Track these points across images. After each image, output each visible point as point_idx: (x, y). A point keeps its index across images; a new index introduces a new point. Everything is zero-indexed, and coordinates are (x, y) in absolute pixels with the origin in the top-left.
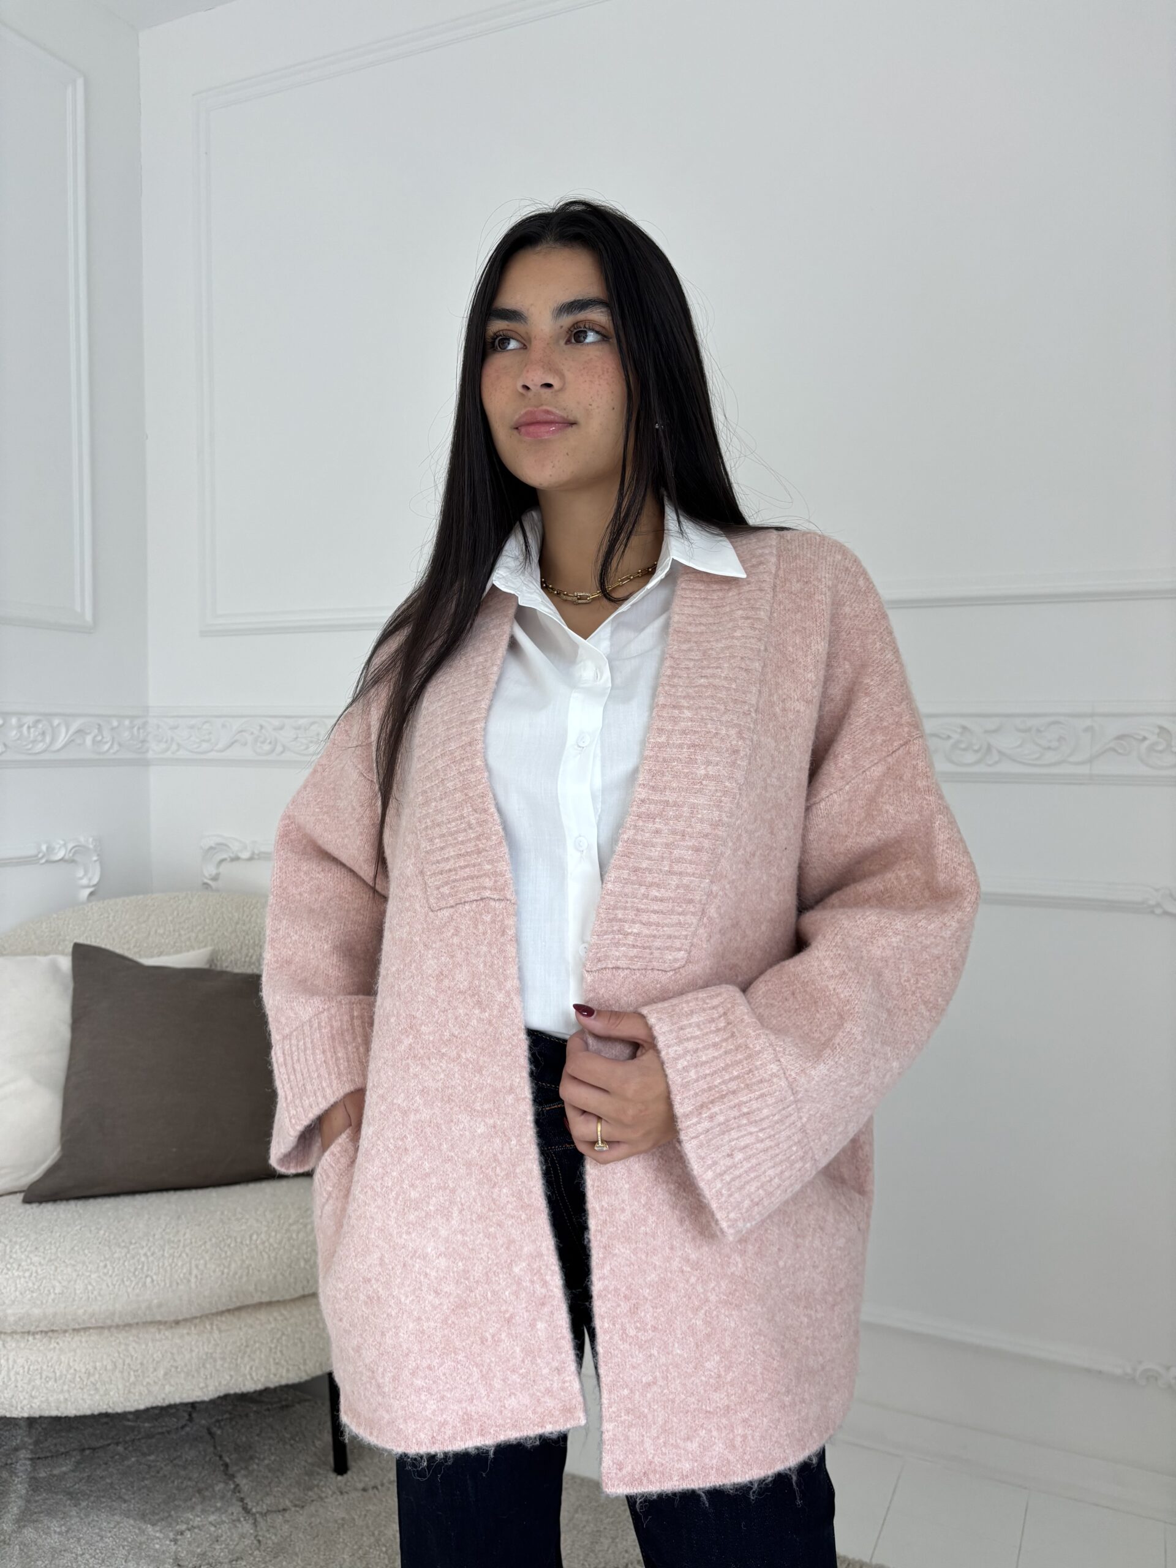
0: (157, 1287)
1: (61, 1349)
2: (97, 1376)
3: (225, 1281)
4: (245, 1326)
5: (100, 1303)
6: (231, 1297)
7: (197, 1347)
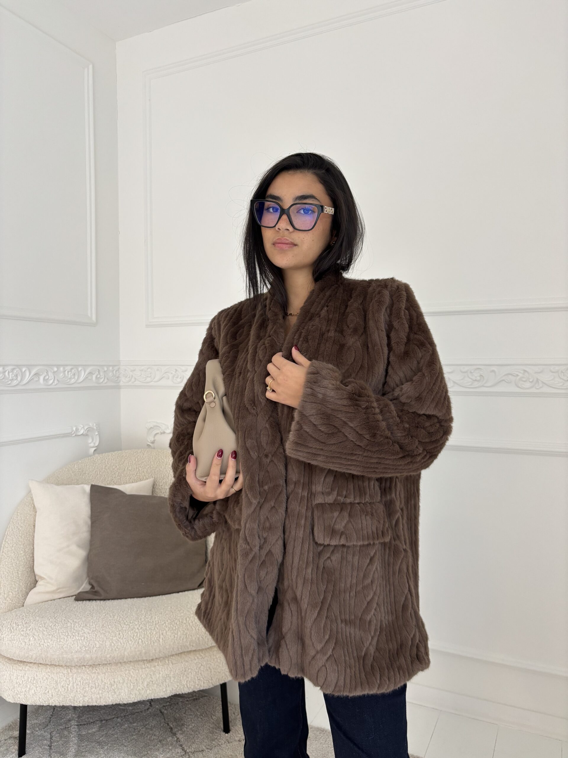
0: (144, 644)
1: (98, 673)
2: (115, 686)
3: (176, 641)
4: (184, 661)
5: (117, 652)
6: (178, 648)
7: (162, 671)
